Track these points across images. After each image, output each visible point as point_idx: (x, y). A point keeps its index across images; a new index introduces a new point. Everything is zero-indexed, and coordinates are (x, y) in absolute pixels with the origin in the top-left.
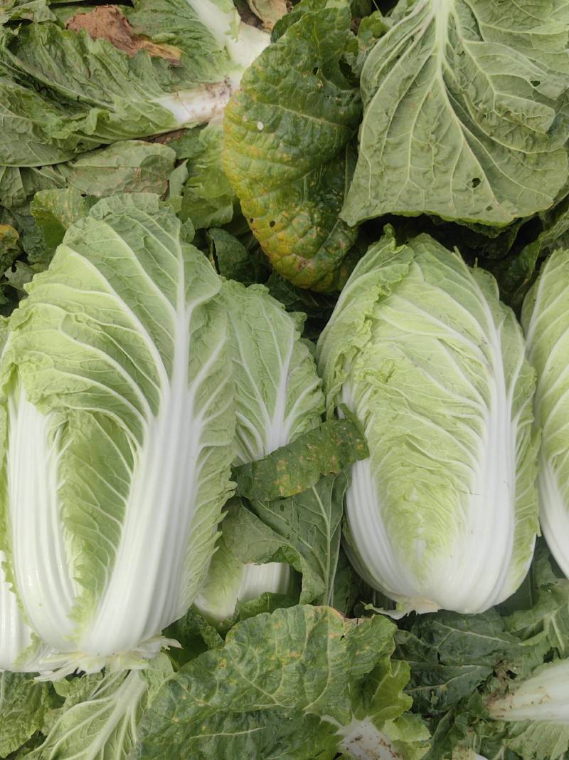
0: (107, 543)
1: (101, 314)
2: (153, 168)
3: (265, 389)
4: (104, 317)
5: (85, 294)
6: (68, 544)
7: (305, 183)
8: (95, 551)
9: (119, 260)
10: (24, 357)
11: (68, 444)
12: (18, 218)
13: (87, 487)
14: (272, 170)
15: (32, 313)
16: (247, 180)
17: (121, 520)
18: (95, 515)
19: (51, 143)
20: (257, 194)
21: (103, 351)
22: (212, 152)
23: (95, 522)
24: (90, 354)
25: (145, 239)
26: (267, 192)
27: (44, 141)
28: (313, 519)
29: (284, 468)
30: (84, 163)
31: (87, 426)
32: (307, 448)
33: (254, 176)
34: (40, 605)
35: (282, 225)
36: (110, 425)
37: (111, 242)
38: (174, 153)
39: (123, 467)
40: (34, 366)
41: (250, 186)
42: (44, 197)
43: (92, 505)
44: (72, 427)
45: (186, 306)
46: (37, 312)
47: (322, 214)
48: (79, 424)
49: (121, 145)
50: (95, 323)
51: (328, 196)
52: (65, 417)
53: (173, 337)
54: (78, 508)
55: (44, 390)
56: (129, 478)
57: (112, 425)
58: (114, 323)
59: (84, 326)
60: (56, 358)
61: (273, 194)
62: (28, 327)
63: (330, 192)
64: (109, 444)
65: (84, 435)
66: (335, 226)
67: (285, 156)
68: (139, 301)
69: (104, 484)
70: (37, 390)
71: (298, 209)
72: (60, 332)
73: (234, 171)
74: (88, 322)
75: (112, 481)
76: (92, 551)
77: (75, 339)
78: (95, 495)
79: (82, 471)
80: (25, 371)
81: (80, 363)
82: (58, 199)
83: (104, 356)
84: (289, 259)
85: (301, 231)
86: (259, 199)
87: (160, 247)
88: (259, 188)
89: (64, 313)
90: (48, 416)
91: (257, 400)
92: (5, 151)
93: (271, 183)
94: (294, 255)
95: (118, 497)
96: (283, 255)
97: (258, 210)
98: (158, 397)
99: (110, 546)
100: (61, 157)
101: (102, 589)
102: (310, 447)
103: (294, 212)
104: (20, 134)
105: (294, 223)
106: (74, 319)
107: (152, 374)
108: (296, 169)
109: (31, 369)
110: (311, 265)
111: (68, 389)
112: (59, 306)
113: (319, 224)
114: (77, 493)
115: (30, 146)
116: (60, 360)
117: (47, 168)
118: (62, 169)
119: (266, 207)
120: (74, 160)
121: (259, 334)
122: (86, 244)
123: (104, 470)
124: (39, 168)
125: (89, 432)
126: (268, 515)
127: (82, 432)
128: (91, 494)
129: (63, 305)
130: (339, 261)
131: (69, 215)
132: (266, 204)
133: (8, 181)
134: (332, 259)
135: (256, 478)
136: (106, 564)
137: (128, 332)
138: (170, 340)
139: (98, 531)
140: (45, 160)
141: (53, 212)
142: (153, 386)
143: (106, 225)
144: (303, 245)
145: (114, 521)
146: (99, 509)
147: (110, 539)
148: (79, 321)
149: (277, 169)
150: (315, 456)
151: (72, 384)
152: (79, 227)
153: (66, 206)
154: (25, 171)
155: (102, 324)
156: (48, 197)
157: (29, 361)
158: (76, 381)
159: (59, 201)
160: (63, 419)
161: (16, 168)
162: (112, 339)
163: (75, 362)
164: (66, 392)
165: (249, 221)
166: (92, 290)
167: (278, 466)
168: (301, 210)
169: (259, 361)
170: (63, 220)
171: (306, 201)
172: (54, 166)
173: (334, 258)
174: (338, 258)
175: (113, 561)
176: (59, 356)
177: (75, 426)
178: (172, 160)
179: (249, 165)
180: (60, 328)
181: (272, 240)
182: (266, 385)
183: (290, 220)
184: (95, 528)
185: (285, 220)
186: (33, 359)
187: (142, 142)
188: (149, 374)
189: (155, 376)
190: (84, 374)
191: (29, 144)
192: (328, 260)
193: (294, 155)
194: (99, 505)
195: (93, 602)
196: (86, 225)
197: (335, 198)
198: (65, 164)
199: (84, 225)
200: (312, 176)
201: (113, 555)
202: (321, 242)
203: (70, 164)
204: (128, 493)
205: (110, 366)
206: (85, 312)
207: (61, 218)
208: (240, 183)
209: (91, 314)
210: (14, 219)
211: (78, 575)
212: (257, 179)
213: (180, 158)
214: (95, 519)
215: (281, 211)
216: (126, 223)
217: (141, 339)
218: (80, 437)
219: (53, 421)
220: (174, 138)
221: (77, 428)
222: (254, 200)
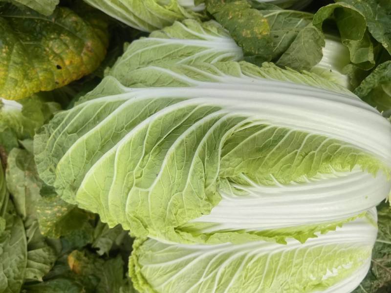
0: (324, 145)
1: (135, 156)
2: (26, 163)
3: (185, 54)
4: (137, 154)
5: (118, 172)
6: (324, 177)
7: (27, 43)
8: (331, 154)
9: (87, 149)
10: (172, 219)
11: (245, 178)
12: (63, 252)
13: (282, 160)
14: (17, 62)
15: (134, 216)
16: (25, 82)
17: (305, 135)
18: (303, 154)
19: (9, 231)
20: (36, 76)
21: (167, 151)
22: (11, 122)
23: (309, 154)
24: (170, 162)
25: (69, 134)
26: (34, 68)
27: (8, 237)
28: (280, 20)
29: (249, 32)
30: (23, 209)
31: (231, 162)
32: (231, 18)
33: (22, 76)
34: (366, 198)
35: (60, 60)
36: (231, 143)
37: (72, 158)
38: (15, 149)
39: (264, 133)
40: (180, 211)
41: (30, 80)
42: (44, 228)
43: (296, 157)
44: (232, 174)
45: (126, 92)
46: (133, 212)
47: (51, 32)
48: (230, 169)
49: (10, 185)
50: (143, 160)
51: (38, 29)
52: (223, 181)
53: (153, 99)
54: (299, 167)
55: (202, 199)
56: (272, 128)
57: (229, 142)
58: (142, 144)
59: (145, 170)
60: (174, 191)
61: (36, 65)
62: (145, 220)
63: (35, 28)
64: (246, 144)
65: (239, 164)
66: (60, 25)
67: (4, 50)
68: (122, 129)
69: (279, 146)
70: (201, 205)
71: (47, 49)
72: (151, 189)
73: (18, 91)
74: (142, 166)
75: (276, 141)
76: (331, 156)
77: (157, 175)
78: (289, 153)
79: (271, 163)
80: (183, 218)
81: (178, 169)
82: (45, 218)
83: (172, 149)
84: (85, 58)
85: (64, 47)
86: (40, 74)
87: (75, 121)
88: (32, 73)
89: (134, 188)
90: (223, 195)
91: (194, 59)
92: (16, 260)
93: (27, 64)
94: (82, 55)
95: (288, 136)
96: (82, 63)
97: (49, 76)
98: (205, 107)
99: (326, 143)
100: (19, 225)
101: (357, 150)
102: (231, 17)
103: (50, 52)
104: (4, 251)
105: (58, 51)
106: (138, 180)
107: (186, 111)
108: (15, 44)
109: (182, 213)
110: (89, 43)
111: (201, 178)
112: (127, 194)
113: (59, 34)
114: (289, 167)
115: (12, 245)
116: (175, 189)
117: (28, 233)
118: (28, 224)
119: (46, 70)
120: (22, 216)
121: (143, 61)
122: (75, 180)
123: (267, 147)
124: (28, 238)
125: (237, 159)
126: (283, 46)
127: (237, 166)
128: (288, 156)
129: (126, 191)
130: (85, 23)
131: (56, 209)
132: (44, 70)
133: (37, 258)
134: (85, 28)
135: (257, 53)
136: (339, 146)
137: (150, 132)
138: (155, 101)
139: (316, 152)
140: (22, 235)
141: (55, 222)
142: (195, 112)
143: (58, 167)
144: (74, 47)
145: (307, 140)
146: (299, 151)
147: (320, 143)
148: (141, 175)
149: (15, 58)
150: (237, 13)
151: (197, 174)
152: (63, 192)
153: (49, 212)
154: (30, 247)
155: (143, 155)
156: (44, 226)
157: (175, 215)
158: (195, 171)
159: (46, 217)
160: (225, 182)
161: (28, 254)
162: (157, 145)
163: (177, 174)
164: (204, 179)
165: (57, 86)
166: (113, 167)
167: (247, 37)
168: (48, 46)
169: (164, 59)
170: (60, 215)
171: (42, 43)
172: (26, 228)
173: (84, 26)
174: (84, 23)
175: (337, 141)
176: (172, 189)
177: (231, 173)
178: (19, 150)
179: (13, 78)
180: (147, 190)
181: (71, 69)
182: (182, 53)
183: (56, 55)
184: (314, 154)
185: (56, 58)
186: (174, 211)
187: (7, 170)
188: (185, 115)
189: (187, 110)
190: (188, 166)
191: (11, 245)
192: (85, 30)
193: (3, 43)
194: (296, 150)
195: (366, 157)
196: (61, 187)
197: (39, 25)
198: (24, 222)
199: (61, 189)
200: (22, 39)
201: (331, 141)
202: (72, 34)
203: (24, 218)
204: (284, 129)
205: (181, 144)
206: (133, 170)
207: (59, 216)
208: (28, 88)
209: (135, 165)
210: (65, 254)
211: (348, 168)
212: (24, 74)
213: (17, 144)
214: (307, 154)
215: (49, 60)
216: (58, 153)
217: (156, 121)
218: (241, 168)
219: (227, 190)
220: (4, 150)
221: (234, 170)
222: (41, 78)
